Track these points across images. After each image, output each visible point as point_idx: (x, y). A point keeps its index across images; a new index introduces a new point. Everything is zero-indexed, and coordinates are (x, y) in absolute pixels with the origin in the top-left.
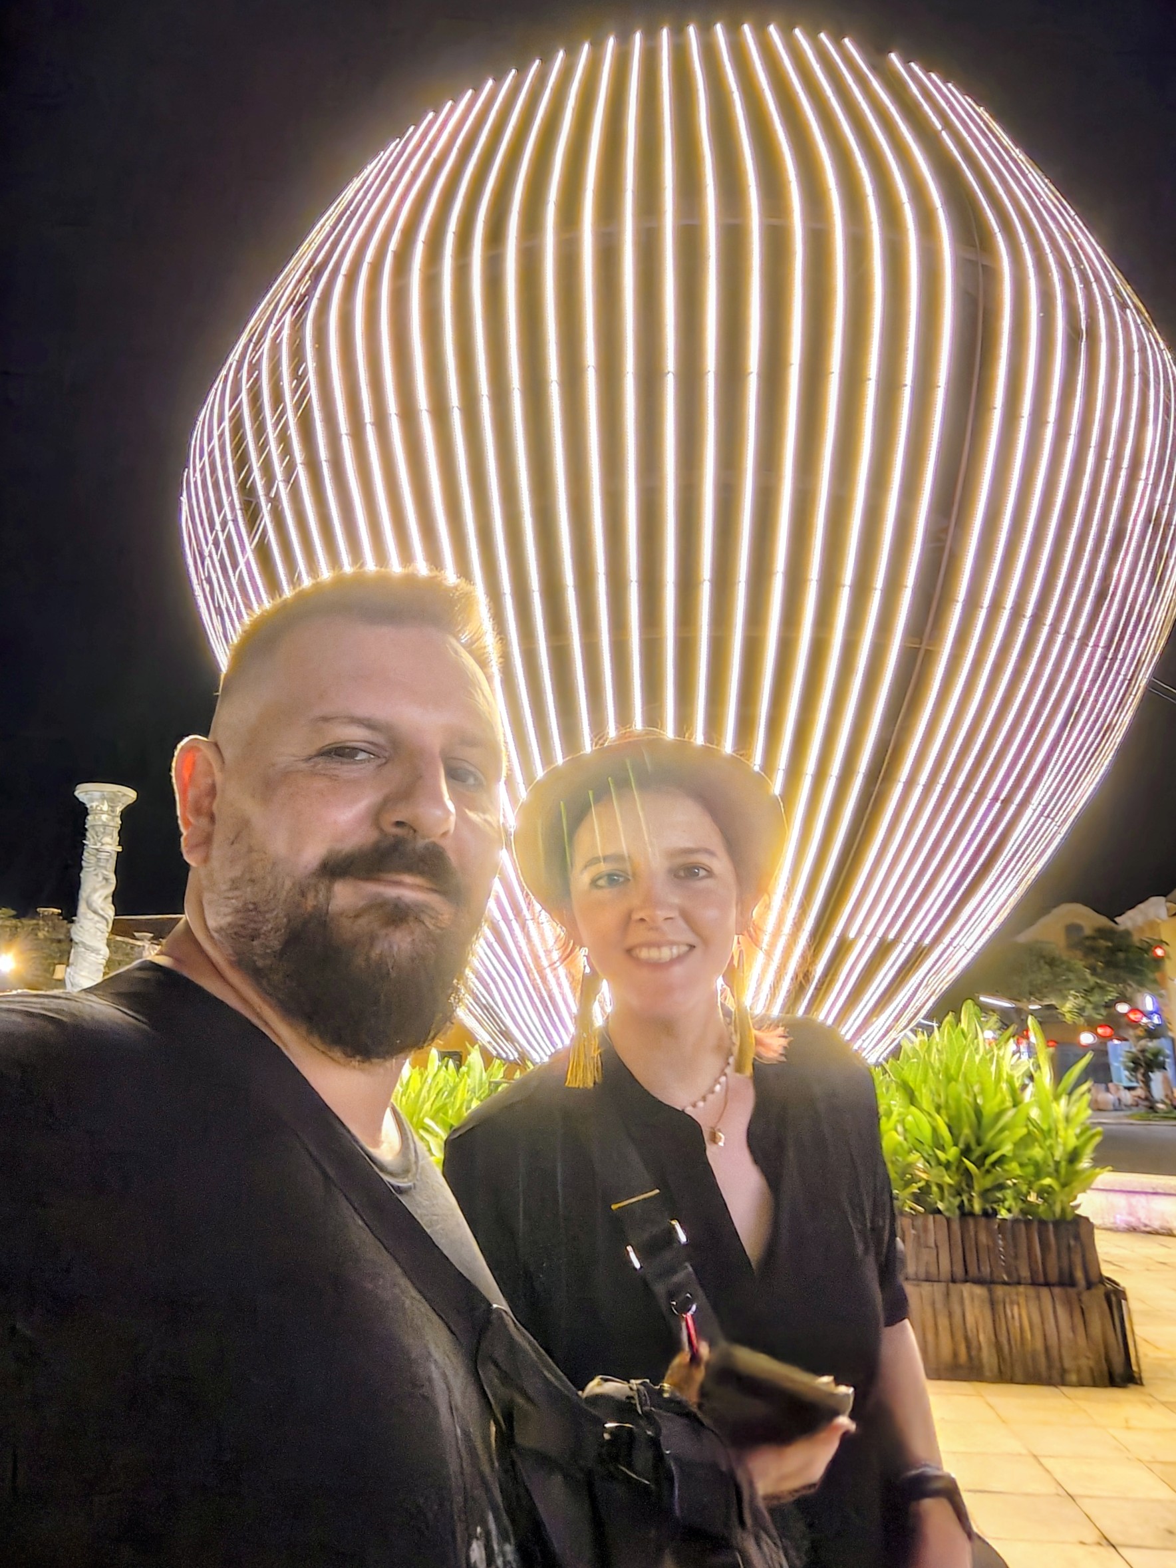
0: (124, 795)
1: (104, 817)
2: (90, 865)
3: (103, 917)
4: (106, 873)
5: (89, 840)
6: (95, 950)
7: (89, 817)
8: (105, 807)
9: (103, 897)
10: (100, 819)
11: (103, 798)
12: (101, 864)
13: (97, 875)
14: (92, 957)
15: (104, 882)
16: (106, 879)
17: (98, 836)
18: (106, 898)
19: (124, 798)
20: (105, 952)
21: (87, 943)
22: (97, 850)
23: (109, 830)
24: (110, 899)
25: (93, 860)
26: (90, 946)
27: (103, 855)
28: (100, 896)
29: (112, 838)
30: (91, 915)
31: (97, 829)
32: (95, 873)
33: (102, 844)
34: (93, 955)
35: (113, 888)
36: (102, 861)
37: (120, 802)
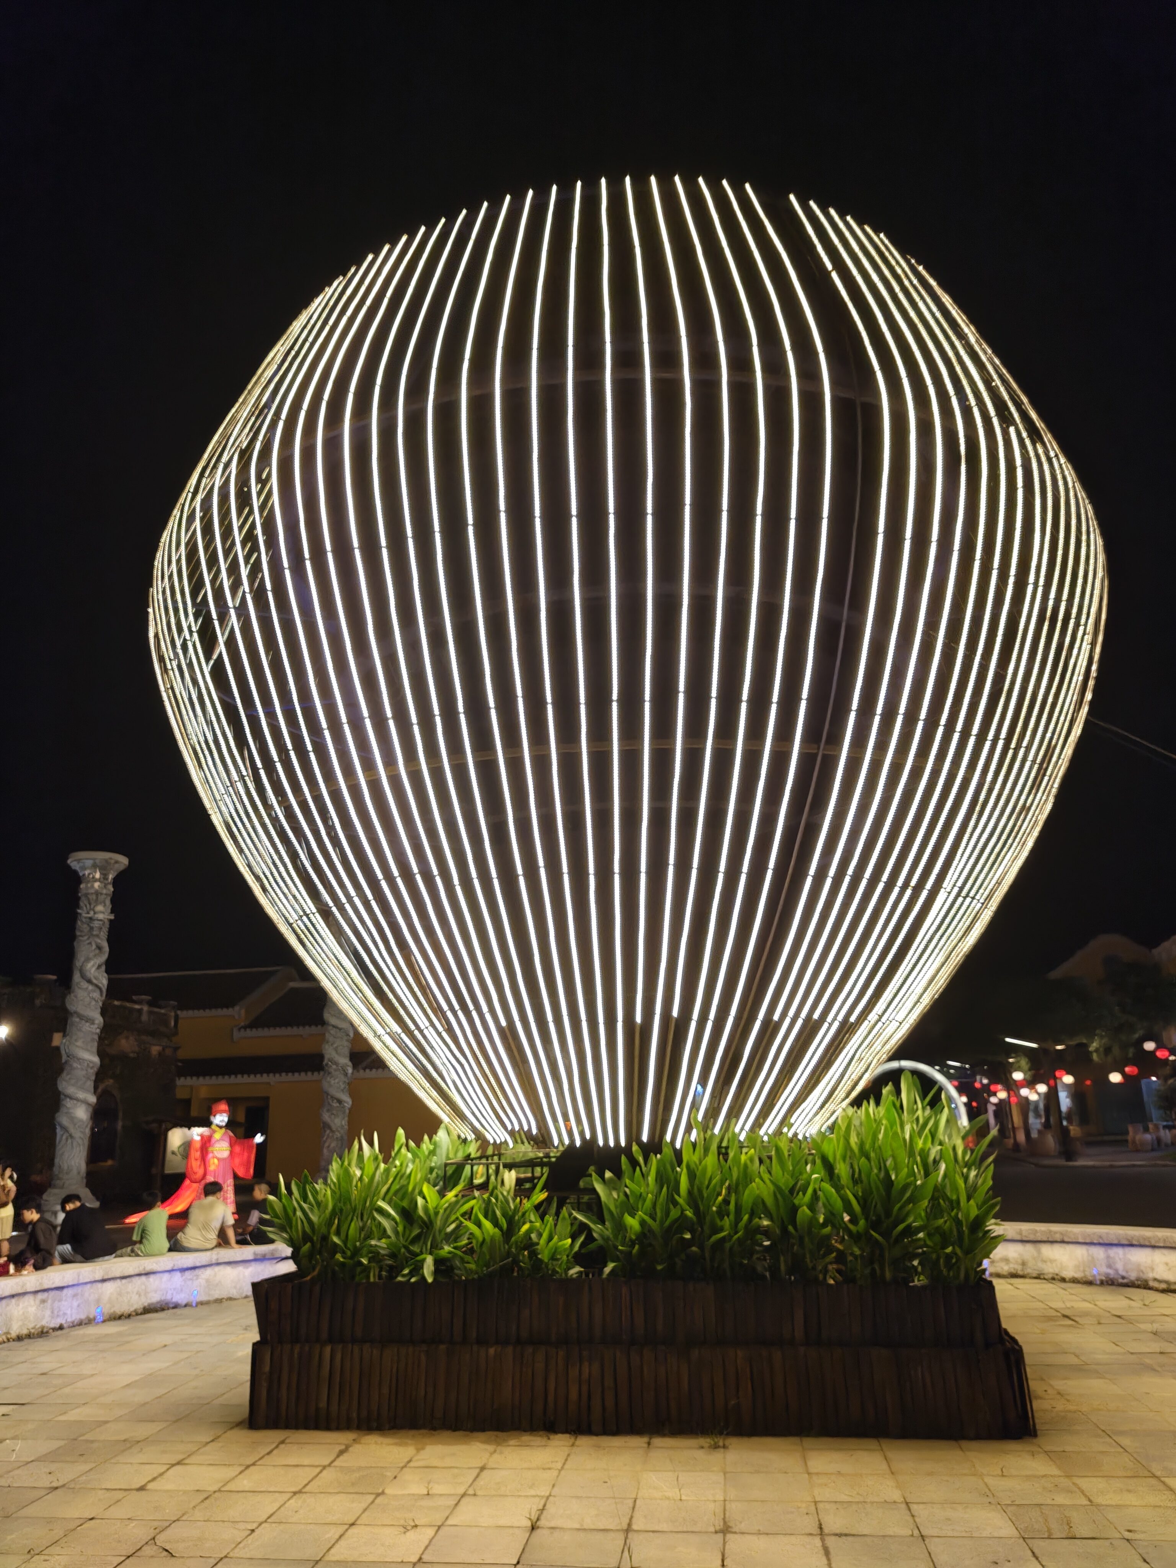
0: (117, 862)
1: (97, 885)
2: (83, 934)
3: (97, 986)
4: (99, 941)
5: (83, 910)
6: (90, 1019)
7: (82, 886)
8: (98, 875)
9: (96, 966)
10: (93, 886)
11: (95, 866)
12: (95, 933)
13: (90, 943)
14: (86, 1027)
15: (97, 951)
16: (99, 948)
17: (90, 904)
18: (99, 967)
19: (117, 866)
20: (99, 1020)
21: (82, 1012)
22: (91, 918)
23: (101, 898)
24: (104, 968)
25: (85, 928)
26: (84, 1016)
27: (96, 924)
28: (93, 966)
29: (105, 906)
30: (84, 984)
31: (90, 897)
32: (88, 942)
33: (95, 913)
34: (88, 1024)
35: (105, 957)
36: (95, 929)
37: (111, 869)
